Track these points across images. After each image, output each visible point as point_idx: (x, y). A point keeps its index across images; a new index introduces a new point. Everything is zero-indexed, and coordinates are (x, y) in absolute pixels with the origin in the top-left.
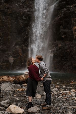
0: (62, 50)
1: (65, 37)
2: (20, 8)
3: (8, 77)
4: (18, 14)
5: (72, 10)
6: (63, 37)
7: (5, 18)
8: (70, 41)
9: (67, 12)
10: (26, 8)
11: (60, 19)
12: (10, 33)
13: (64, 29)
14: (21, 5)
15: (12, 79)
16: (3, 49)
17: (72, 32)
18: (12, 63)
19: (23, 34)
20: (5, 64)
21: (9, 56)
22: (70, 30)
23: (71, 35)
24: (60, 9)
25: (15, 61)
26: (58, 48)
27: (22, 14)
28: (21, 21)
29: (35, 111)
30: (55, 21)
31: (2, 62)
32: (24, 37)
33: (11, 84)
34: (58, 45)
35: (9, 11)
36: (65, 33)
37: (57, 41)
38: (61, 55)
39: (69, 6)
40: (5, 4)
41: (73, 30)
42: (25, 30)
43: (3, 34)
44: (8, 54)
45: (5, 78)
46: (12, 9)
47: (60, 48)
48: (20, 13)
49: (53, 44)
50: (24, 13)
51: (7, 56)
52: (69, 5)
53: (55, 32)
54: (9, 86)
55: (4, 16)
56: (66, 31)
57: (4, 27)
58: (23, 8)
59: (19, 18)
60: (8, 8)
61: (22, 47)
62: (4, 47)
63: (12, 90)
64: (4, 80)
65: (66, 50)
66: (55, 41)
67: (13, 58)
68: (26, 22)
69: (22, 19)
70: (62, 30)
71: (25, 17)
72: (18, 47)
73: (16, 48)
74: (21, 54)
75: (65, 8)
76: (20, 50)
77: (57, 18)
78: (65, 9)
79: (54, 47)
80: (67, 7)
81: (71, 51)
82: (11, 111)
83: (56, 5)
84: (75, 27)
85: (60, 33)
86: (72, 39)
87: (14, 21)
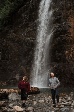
0: (57, 70)
1: (59, 59)
2: (25, 37)
3: (14, 90)
4: (23, 41)
5: (64, 39)
6: (58, 59)
7: (13, 44)
8: (63, 62)
9: (61, 40)
10: (29, 37)
11: (56, 45)
12: (17, 56)
13: (58, 53)
14: (25, 34)
15: (17, 91)
16: (11, 69)
17: (65, 55)
18: (18, 80)
19: (27, 57)
20: (13, 80)
21: (16, 75)
22: (63, 54)
23: (64, 58)
24: (55, 38)
25: (20, 79)
26: (54, 68)
27: (26, 41)
28: (26, 47)
29: (30, 110)
30: (51, 47)
31: (10, 79)
32: (28, 59)
33: (16, 95)
34: (54, 66)
35: (16, 39)
36: (59, 56)
37: (53, 63)
38: (56, 74)
39: (62, 36)
40: (13, 34)
41: (66, 54)
42: (29, 54)
43: (11, 57)
44: (15, 73)
45: (12, 90)
46: (18, 37)
47: (56, 68)
48: (25, 41)
49: (50, 65)
50: (28, 41)
51: (14, 74)
52: (62, 34)
53: (52, 55)
54: (15, 96)
55: (12, 43)
56: (60, 54)
57: (12, 51)
58: (27, 37)
60: (16, 37)
61: (26, 67)
62: (12, 67)
63: (17, 99)
64: (11, 92)
65: (60, 69)
66: (52, 62)
67: (19, 76)
68: (29, 48)
69: (27, 45)
70: (57, 54)
71: (29, 44)
72: (23, 67)
73: (21, 68)
74: (25, 73)
75: (59, 37)
76: (25, 69)
77: (53, 45)
79: (51, 67)
80: (61, 36)
81: (64, 71)
82: (15, 109)
83: (52, 35)
84: (67, 52)
85: (56, 56)
86: (65, 61)
87: (20, 47)
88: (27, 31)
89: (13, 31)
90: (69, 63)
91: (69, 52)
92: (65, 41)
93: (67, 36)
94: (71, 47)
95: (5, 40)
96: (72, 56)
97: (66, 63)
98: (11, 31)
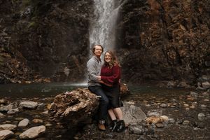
0: (130, 59)
1: (131, 45)
2: (77, 13)
4: (74, 19)
5: (140, 13)
6: (129, 44)
7: (58, 25)
8: (137, 48)
9: (135, 15)
10: (84, 13)
11: (126, 24)
14: (78, 9)
16: (56, 59)
17: (140, 38)
18: (68, 75)
19: (80, 43)
20: (59, 76)
21: (64, 68)
23: (138, 42)
25: (71, 73)
26: (125, 57)
27: (79, 19)
28: (78, 28)
30: (119, 27)
31: (56, 74)
32: (82, 45)
34: (123, 53)
35: (63, 16)
36: (131, 40)
37: (121, 50)
40: (58, 9)
41: (141, 36)
42: (82, 38)
43: (56, 42)
44: (63, 65)
46: (67, 14)
47: (127, 57)
48: (77, 19)
49: (117, 52)
50: (81, 19)
51: (61, 67)
52: (136, 7)
53: (119, 39)
55: (57, 23)
56: (133, 37)
58: (81, 13)
59: (75, 24)
60: (63, 13)
61: (79, 57)
65: (135, 58)
66: (119, 49)
67: (68, 69)
68: (84, 29)
69: (80, 25)
70: (128, 36)
71: (83, 23)
72: (74, 57)
73: (72, 58)
74: (78, 65)
76: (77, 60)
77: (122, 23)
78: (132, 12)
80: (134, 10)
81: (140, 60)
83: (121, 8)
84: (143, 33)
85: (125, 40)
86: (139, 47)
87: (69, 28)
88: (80, 5)
89: (58, 4)
90: (147, 50)
91: (146, 33)
92: (141, 16)
93: (144, 9)
94: (150, 26)
95: (46, 18)
96: (151, 39)
97: (142, 49)
98: (56, 6)
